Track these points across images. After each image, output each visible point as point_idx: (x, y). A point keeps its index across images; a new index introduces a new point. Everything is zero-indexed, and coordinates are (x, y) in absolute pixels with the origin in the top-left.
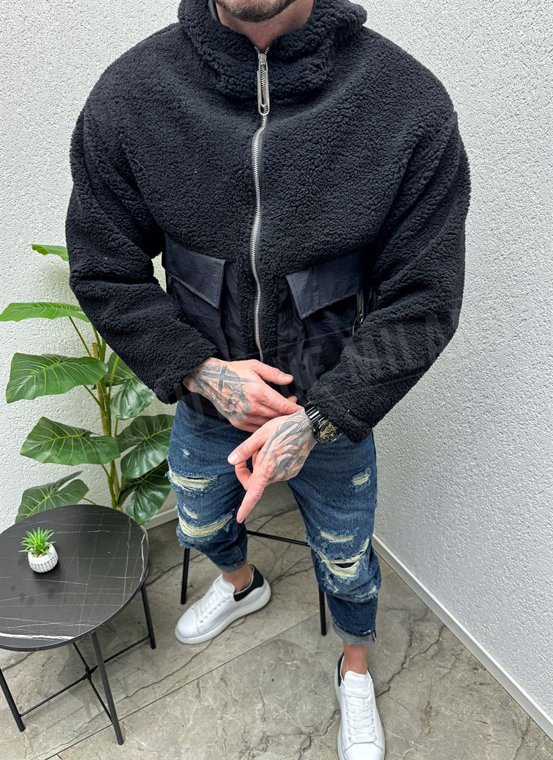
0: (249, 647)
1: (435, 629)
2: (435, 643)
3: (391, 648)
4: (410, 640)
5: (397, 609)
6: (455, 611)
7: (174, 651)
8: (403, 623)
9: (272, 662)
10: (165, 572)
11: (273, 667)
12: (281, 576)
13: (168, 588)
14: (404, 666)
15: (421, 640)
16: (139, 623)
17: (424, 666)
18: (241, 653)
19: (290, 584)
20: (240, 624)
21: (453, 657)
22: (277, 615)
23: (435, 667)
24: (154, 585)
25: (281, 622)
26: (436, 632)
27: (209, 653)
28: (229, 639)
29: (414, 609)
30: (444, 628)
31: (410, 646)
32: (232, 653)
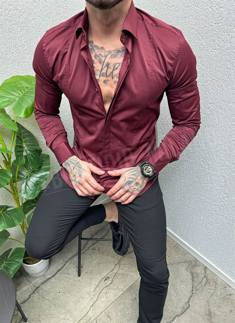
0: (117, 295)
1: (202, 269)
2: (204, 277)
3: (185, 284)
4: (193, 277)
5: (182, 262)
6: (211, 260)
8: (187, 269)
9: (130, 302)
10: (67, 262)
13: (70, 270)
14: (193, 292)
15: (197, 277)
16: (59, 292)
17: (202, 290)
18: (114, 300)
19: (130, 258)
20: (110, 284)
21: (214, 283)
23: (207, 290)
24: (62, 270)
25: (130, 279)
26: (203, 271)
27: (99, 303)
28: (106, 293)
29: (190, 261)
30: (206, 268)
31: (193, 281)
32: (110, 300)
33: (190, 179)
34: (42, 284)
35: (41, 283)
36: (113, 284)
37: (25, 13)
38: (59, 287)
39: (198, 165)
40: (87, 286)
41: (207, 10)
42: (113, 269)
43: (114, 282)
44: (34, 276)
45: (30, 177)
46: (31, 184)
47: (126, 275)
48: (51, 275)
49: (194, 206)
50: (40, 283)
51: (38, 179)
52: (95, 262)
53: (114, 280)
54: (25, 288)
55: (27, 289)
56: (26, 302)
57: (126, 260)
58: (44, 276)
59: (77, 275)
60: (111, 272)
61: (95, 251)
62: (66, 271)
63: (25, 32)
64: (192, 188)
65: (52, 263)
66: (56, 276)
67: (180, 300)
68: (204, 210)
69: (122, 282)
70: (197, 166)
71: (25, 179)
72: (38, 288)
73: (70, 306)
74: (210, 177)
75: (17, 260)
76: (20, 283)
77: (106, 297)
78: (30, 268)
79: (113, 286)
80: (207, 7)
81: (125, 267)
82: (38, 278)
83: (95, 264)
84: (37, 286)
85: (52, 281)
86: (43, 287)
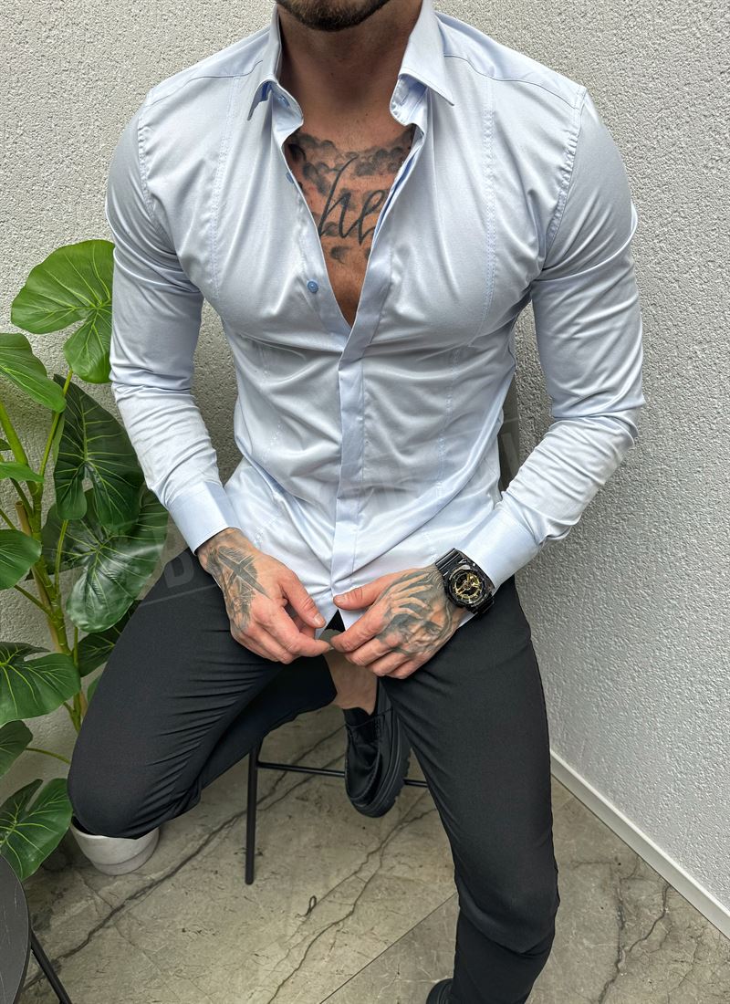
0: (367, 957)
1: (654, 894)
2: (661, 918)
3: (593, 935)
4: (621, 916)
5: (589, 863)
6: (687, 865)
7: (247, 978)
8: (603, 887)
9: (408, 981)
10: (215, 833)
11: (412, 991)
12: (400, 822)
13: (223, 862)
14: (620, 965)
15: (636, 916)
16: (184, 931)
17: (651, 963)
18: (357, 970)
19: (418, 834)
20: (348, 916)
21: (693, 941)
22: (404, 893)
23: (669, 963)
24: (199, 857)
25: (412, 906)
26: (658, 899)
27: (305, 977)
28: (333, 945)
29: (616, 859)
30: (669, 890)
31: (622, 928)
32: (342, 971)
33: (625, 590)
34: (132, 898)
35: (128, 896)
36: (358, 918)
37: (103, 36)
38: (185, 911)
39: (652, 546)
40: (272, 915)
41: (694, 29)
42: (360, 869)
43: (361, 911)
44: (109, 870)
45: (102, 558)
46: (102, 581)
47: (399, 891)
48: (162, 873)
49: (634, 680)
50: (125, 895)
51: (126, 565)
52: (305, 840)
53: (362, 905)
54: (77, 908)
55: (83, 911)
56: (77, 954)
57: (404, 842)
58: (141, 875)
59: (244, 880)
60: (353, 877)
61: (307, 803)
62: (208, 864)
63: (100, 96)
64: (630, 621)
65: (169, 834)
66: (177, 875)
67: (574, 990)
68: (668, 698)
69: (388, 913)
70: (647, 548)
71: (85, 564)
72: (118, 909)
73: (213, 978)
74: (692, 589)
75: (54, 820)
76: (65, 890)
77: (331, 960)
78: (94, 845)
79: (355, 925)
80: (695, 19)
81: (399, 863)
82: (121, 880)
83: (305, 847)
84: (116, 904)
85: (165, 892)
86: (135, 908)
